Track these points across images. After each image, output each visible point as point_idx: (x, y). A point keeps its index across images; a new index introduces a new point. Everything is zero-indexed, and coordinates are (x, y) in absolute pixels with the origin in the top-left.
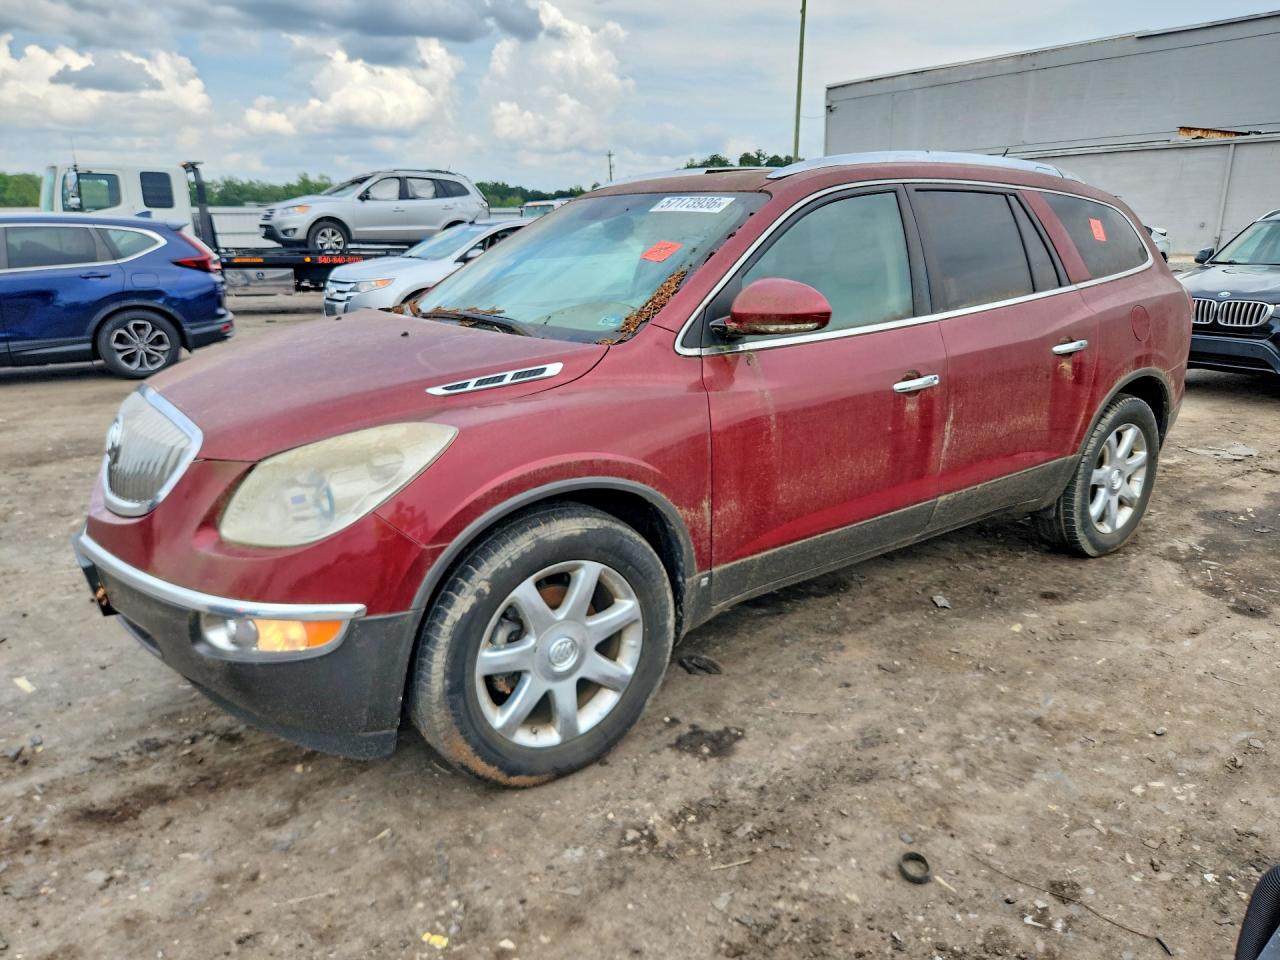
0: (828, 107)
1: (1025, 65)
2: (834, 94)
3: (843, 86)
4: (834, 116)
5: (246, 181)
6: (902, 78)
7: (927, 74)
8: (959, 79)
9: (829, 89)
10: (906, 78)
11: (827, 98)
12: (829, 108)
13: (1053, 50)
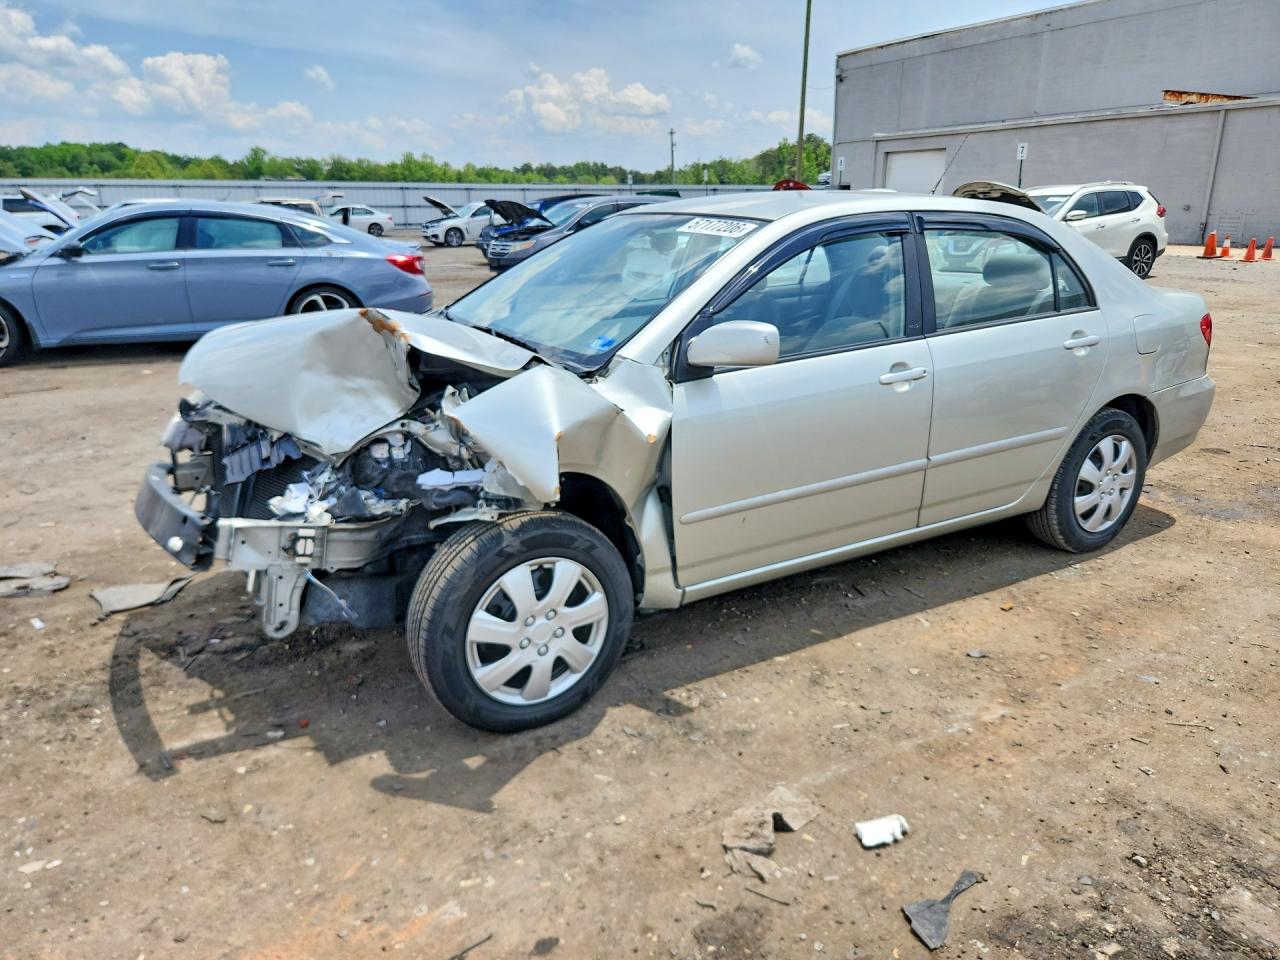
0: (838, 77)
1: (1040, 24)
2: (845, 63)
3: (854, 53)
4: (844, 86)
5: (354, 160)
6: (912, 44)
7: (938, 37)
8: (971, 42)
9: (839, 57)
10: (916, 43)
11: (837, 67)
12: (840, 79)
13: (1070, 9)
